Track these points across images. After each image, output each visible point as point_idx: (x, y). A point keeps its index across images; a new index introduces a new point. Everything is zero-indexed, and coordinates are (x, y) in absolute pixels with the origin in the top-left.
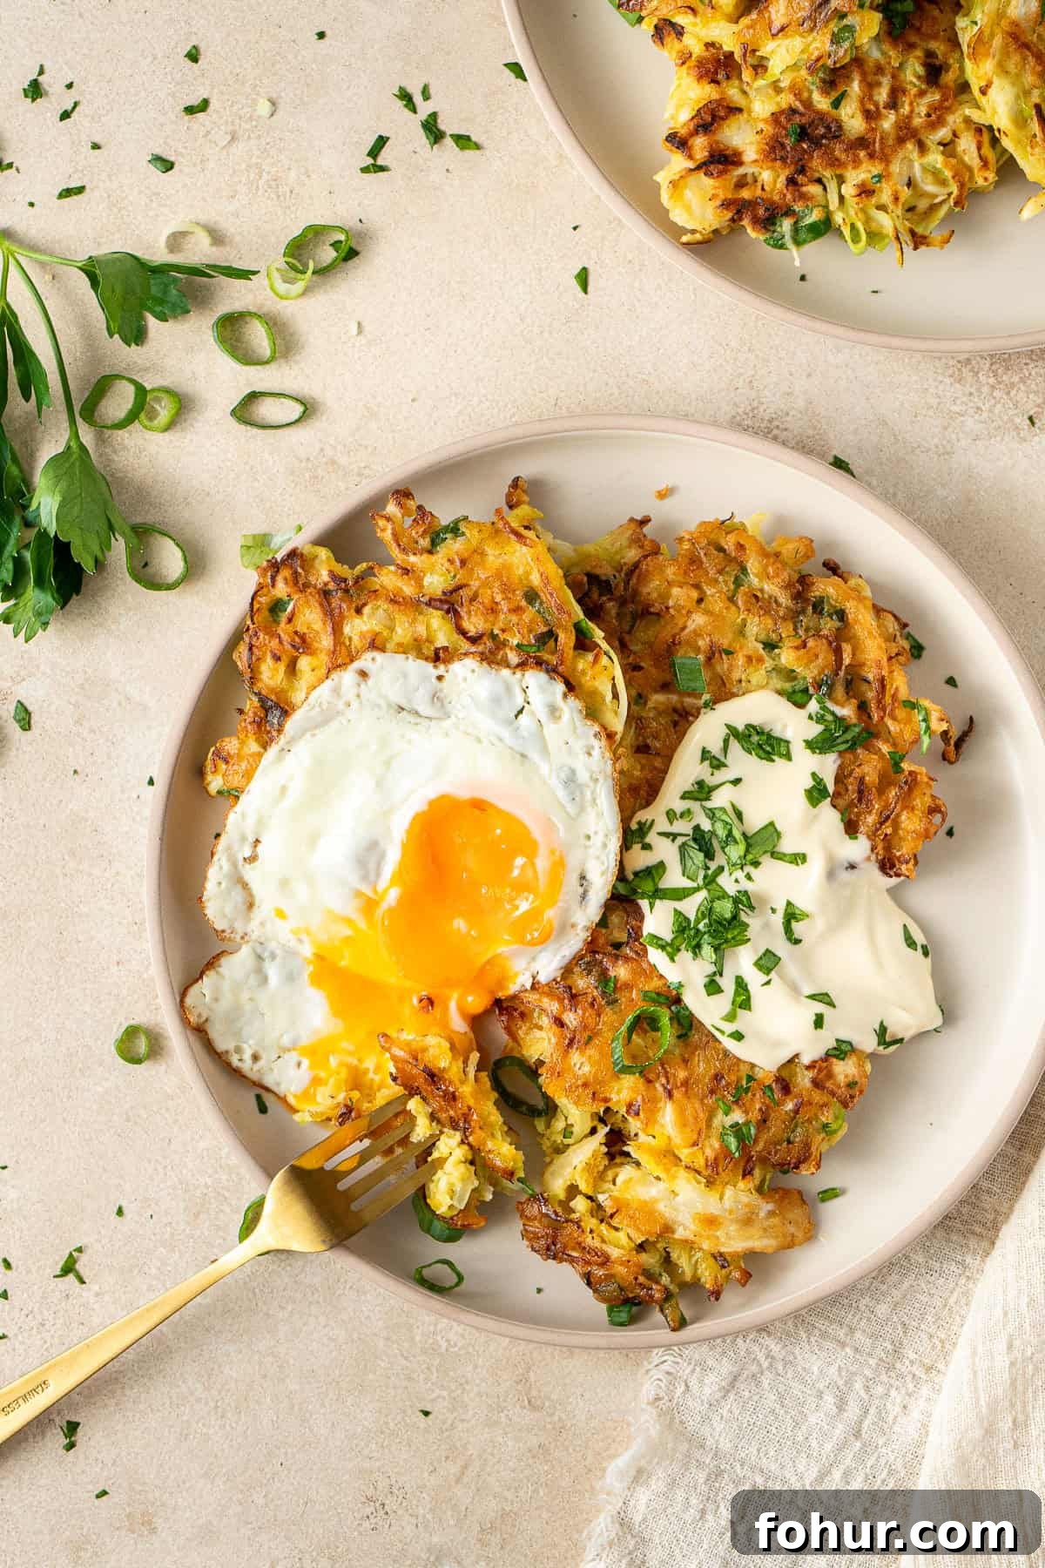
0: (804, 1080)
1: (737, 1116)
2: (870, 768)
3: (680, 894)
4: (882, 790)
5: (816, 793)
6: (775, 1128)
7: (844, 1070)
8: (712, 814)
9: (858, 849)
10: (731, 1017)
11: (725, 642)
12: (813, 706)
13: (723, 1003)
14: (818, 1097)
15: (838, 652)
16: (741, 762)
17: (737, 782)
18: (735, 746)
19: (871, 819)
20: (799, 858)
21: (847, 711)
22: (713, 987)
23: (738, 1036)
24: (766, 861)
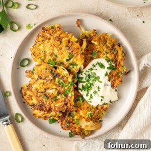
0: (100, 107)
1: (90, 112)
2: (114, 73)
3: (84, 82)
4: (115, 76)
5: (106, 75)
6: (96, 114)
7: (105, 106)
8: (92, 73)
9: (109, 83)
10: (90, 99)
11: (101, 50)
12: (110, 63)
13: (89, 97)
14: (101, 110)
15: (115, 57)
16: (98, 67)
17: (96, 70)
18: (98, 65)
19: (112, 80)
20: (101, 82)
21: (114, 65)
22: (87, 95)
23: (91, 102)
24: (97, 81)
